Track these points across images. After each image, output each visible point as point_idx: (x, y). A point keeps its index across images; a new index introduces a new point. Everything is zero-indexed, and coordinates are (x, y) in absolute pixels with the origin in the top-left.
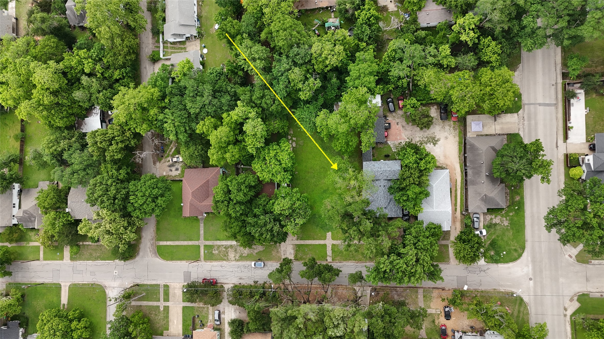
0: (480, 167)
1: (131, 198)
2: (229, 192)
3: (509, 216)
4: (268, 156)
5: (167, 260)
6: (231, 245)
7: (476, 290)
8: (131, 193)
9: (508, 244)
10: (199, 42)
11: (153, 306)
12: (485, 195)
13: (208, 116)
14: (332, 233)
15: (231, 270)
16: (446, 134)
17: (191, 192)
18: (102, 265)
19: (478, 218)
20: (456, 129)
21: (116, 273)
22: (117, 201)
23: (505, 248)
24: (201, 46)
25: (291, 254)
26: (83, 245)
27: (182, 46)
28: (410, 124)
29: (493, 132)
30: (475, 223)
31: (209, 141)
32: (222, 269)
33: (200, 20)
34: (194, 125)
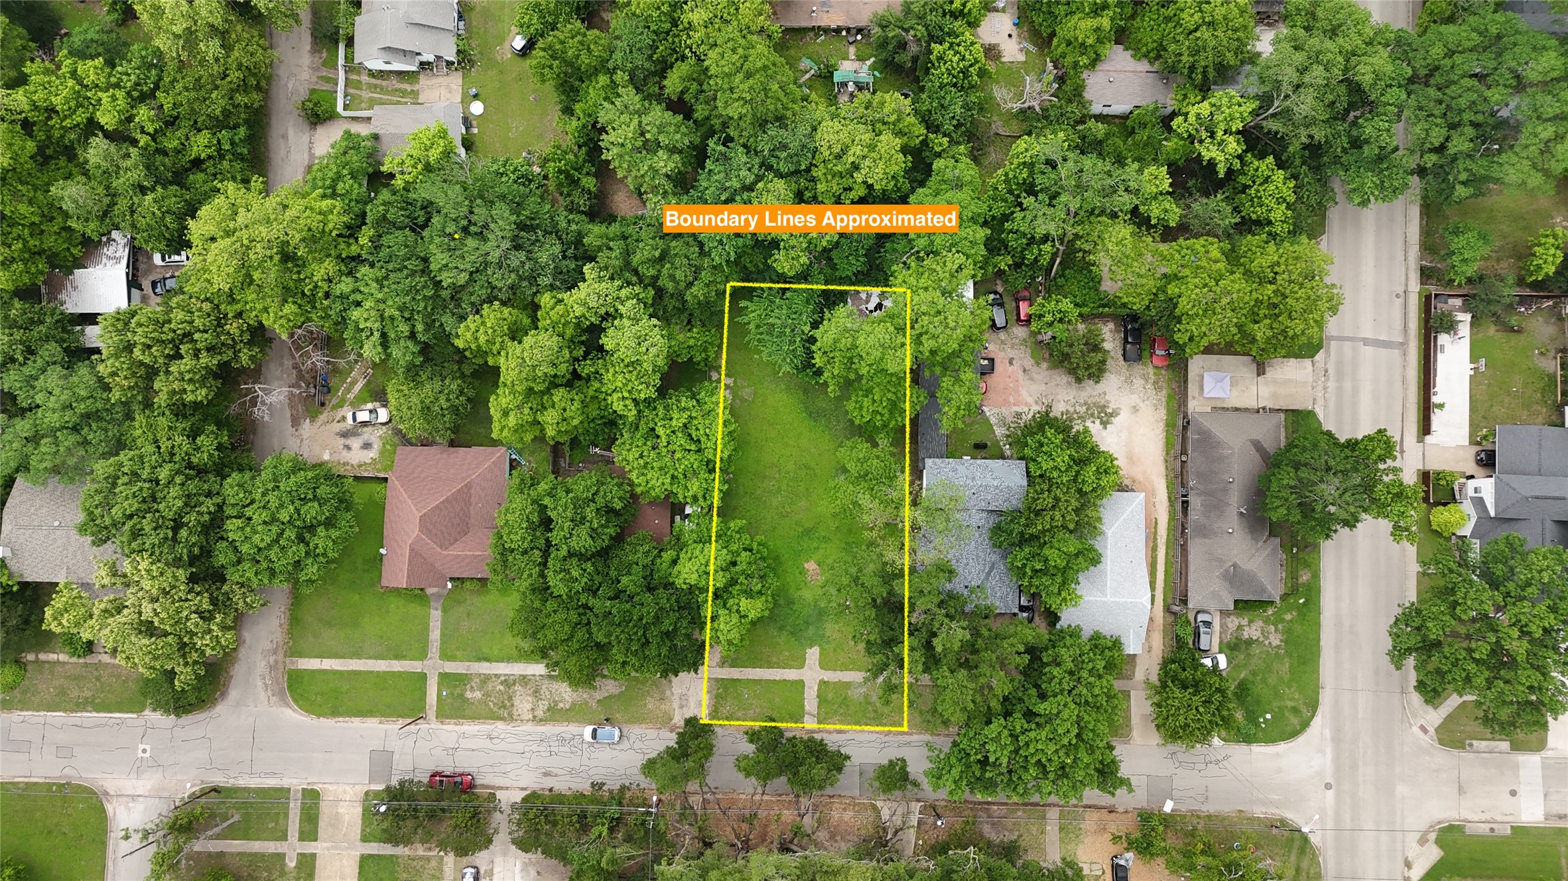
0: (1225, 491)
1: (231, 525)
2: (547, 523)
3: (1282, 621)
4: (664, 426)
5: (319, 716)
6: (524, 677)
7: (1195, 814)
8: (229, 511)
9: (1277, 694)
10: (460, 81)
11: (263, 855)
12: (1235, 566)
14: (822, 649)
15: (520, 747)
16: (1135, 399)
17: (418, 515)
18: (98, 726)
19: (1208, 624)
20: (1161, 388)
21: (144, 751)
22: (183, 533)
23: (1270, 703)
24: (465, 95)
25: (700, 703)
26: (37, 661)
27: (408, 87)
28: (1045, 365)
29: (1252, 403)
30: (1202, 636)
31: (496, 371)
32: (490, 746)
33: (466, 15)
34: (447, 320)
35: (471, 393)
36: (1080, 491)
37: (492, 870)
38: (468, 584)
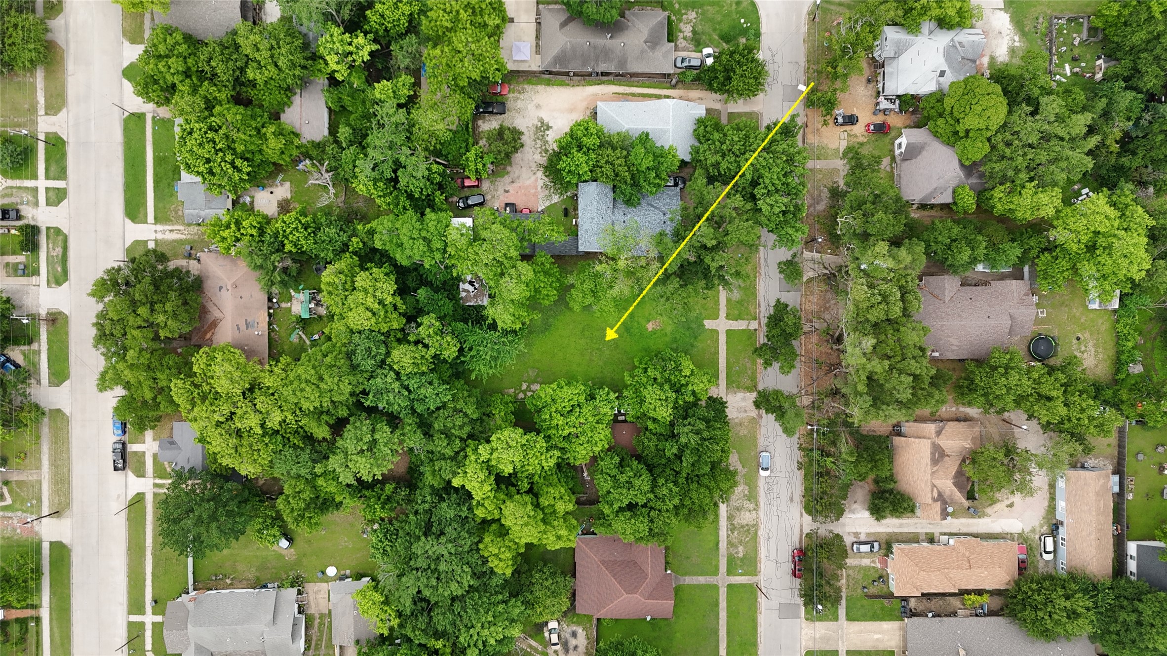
0: (595, 48)
2: (631, 507)
3: (679, 10)
4: (563, 430)
6: (728, 518)
7: (806, 70)
9: (728, 15)
10: (312, 584)
12: (646, 42)
13: (478, 550)
14: (705, 318)
15: (775, 519)
16: (531, 107)
17: (625, 595)
19: (683, 60)
20: (523, 89)
23: (734, 20)
24: (322, 581)
25: (744, 399)
27: (317, 621)
28: (509, 169)
29: (533, 26)
30: (692, 64)
31: (529, 546)
32: (774, 538)
33: (263, 583)
34: (495, 581)
35: (541, 563)
36: (600, 147)
37: (854, 533)
38: (670, 559)
